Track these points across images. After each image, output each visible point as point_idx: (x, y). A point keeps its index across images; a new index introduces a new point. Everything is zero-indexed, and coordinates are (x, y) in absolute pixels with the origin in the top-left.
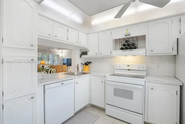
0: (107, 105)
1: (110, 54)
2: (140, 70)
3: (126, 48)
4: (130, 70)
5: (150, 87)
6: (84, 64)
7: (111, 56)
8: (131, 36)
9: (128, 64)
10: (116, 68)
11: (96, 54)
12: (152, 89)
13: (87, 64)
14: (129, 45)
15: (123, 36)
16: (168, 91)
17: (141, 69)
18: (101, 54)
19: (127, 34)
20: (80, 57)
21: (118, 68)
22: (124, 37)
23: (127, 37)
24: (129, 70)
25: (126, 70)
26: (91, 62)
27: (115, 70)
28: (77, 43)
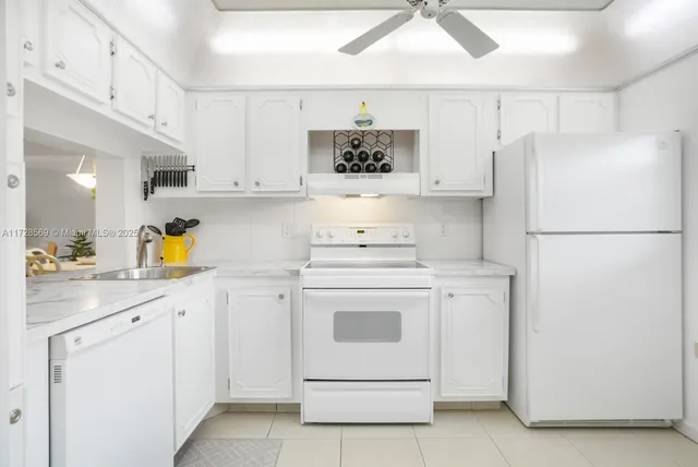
0: (306, 383)
1: (297, 187)
2: (399, 246)
3: (356, 169)
4: (365, 246)
5: (445, 292)
6: (164, 231)
7: (303, 194)
8: (377, 126)
9: (361, 226)
10: (315, 242)
11: (236, 184)
12: (451, 295)
13: (176, 228)
15: (346, 124)
16: (487, 295)
17: (402, 241)
18: (258, 184)
19: (360, 119)
20: (146, 194)
21: (325, 241)
22: (351, 126)
23: (363, 129)
24: (361, 246)
25: (352, 245)
26: (198, 222)
27: (313, 249)
28: (151, 123)
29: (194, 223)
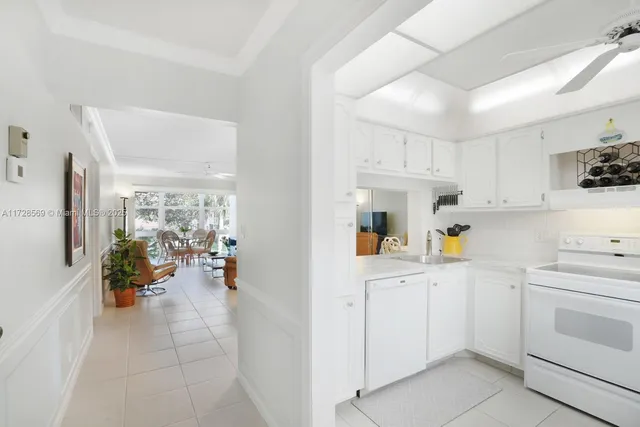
0: (530, 357)
1: (538, 202)
3: (607, 183)
4: (622, 255)
6: (446, 233)
7: (544, 208)
8: (626, 140)
9: (616, 235)
10: (564, 248)
11: (489, 202)
13: (453, 232)
14: (616, 170)
15: (591, 143)
18: (505, 202)
19: (608, 136)
20: (434, 211)
21: (572, 247)
22: (595, 144)
23: (611, 144)
24: (616, 255)
26: (469, 227)
27: (560, 254)
28: (429, 172)
29: (467, 227)
